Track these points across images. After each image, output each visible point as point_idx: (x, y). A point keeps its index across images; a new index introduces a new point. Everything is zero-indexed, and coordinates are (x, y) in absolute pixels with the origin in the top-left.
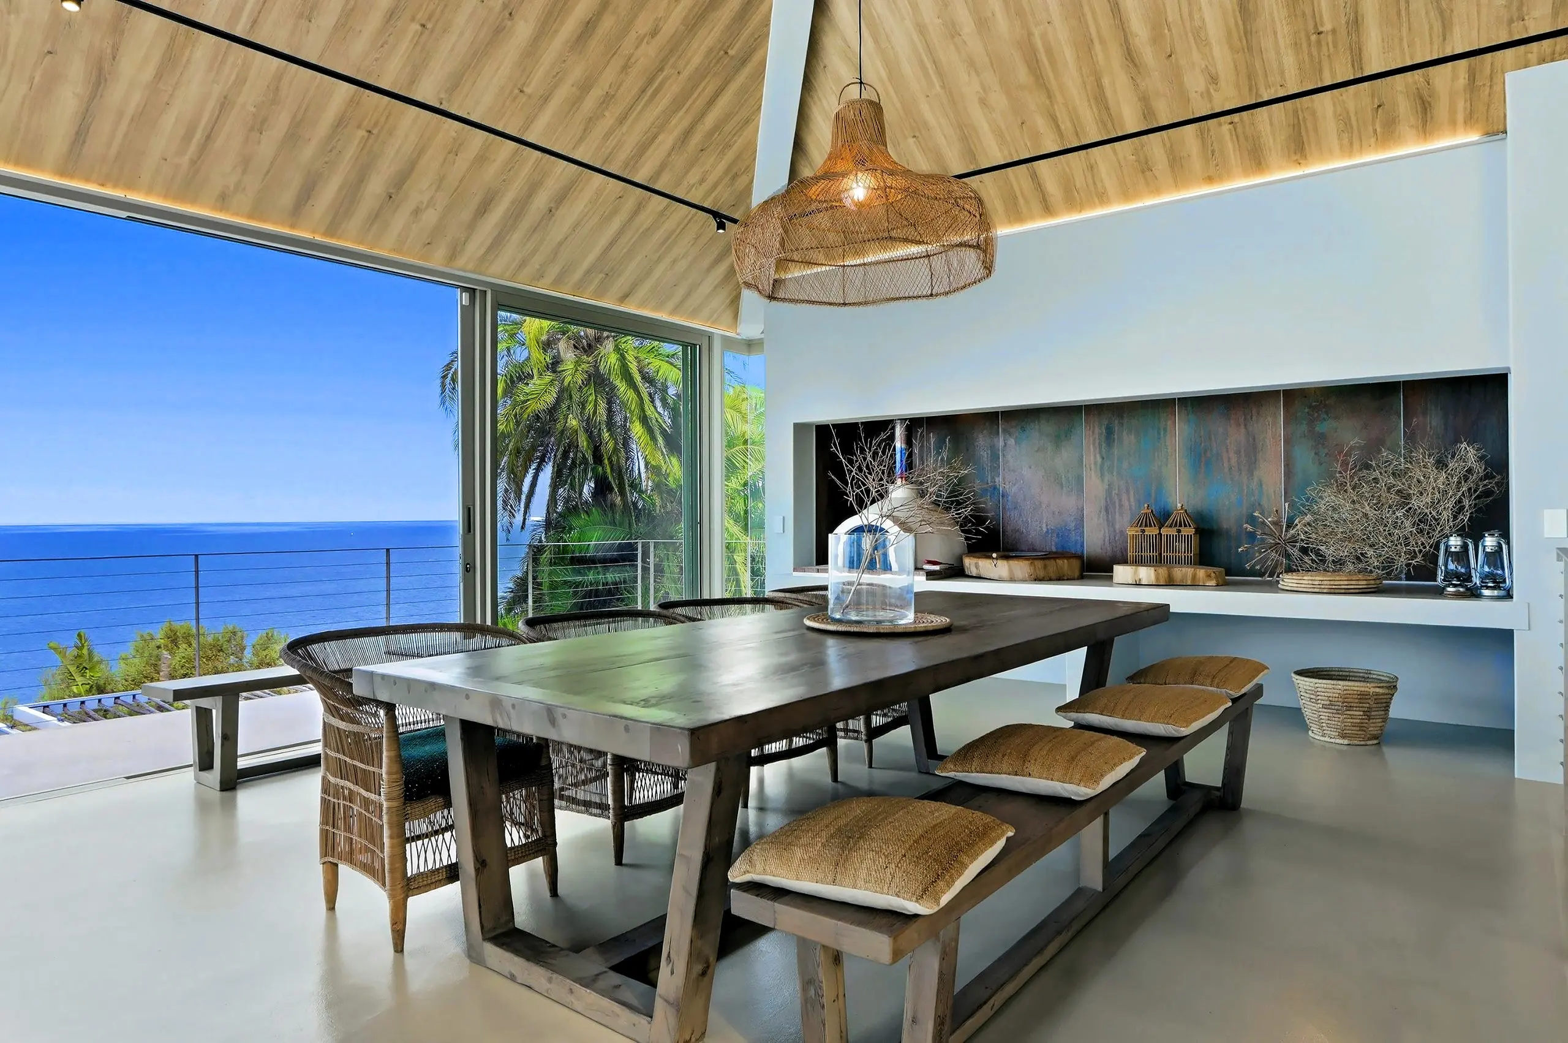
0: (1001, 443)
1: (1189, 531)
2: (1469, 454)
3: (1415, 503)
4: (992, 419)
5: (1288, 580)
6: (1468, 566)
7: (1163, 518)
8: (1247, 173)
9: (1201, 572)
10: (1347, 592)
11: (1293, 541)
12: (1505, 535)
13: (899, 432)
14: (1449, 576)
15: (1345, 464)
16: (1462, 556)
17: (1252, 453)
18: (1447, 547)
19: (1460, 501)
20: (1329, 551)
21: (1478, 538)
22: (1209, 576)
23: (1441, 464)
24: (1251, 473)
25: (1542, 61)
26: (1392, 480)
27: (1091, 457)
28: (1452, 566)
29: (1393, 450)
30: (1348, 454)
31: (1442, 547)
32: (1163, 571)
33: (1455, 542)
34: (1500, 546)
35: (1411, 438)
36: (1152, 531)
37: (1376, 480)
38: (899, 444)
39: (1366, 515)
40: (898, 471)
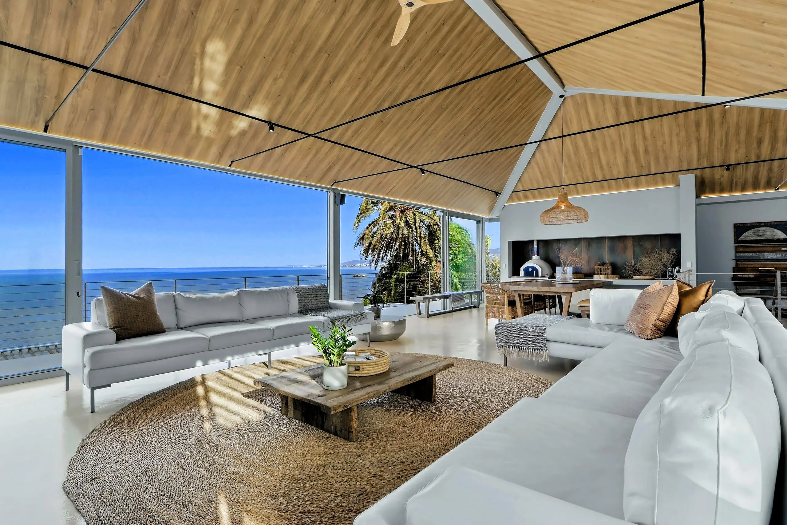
0: (560, 246)
1: (610, 267)
2: (674, 250)
3: (662, 260)
4: (558, 241)
5: (635, 277)
6: (673, 274)
7: (603, 264)
8: (625, 189)
9: (615, 276)
10: (648, 279)
11: (636, 269)
12: (680, 267)
13: (535, 243)
14: (669, 276)
15: (647, 252)
16: (672, 272)
17: (625, 249)
18: (669, 270)
19: (671, 261)
20: (644, 271)
21: (675, 268)
22: (616, 277)
23: (668, 252)
24: (625, 254)
25: (686, 174)
26: (657, 256)
27: (584, 250)
28: (670, 274)
29: (658, 249)
30: (648, 249)
31: (668, 270)
32: (606, 276)
33: (670, 269)
34: (679, 269)
35: (662, 246)
36: (601, 267)
37: (654, 255)
38: (535, 246)
39: (652, 263)
40: (535, 254)
